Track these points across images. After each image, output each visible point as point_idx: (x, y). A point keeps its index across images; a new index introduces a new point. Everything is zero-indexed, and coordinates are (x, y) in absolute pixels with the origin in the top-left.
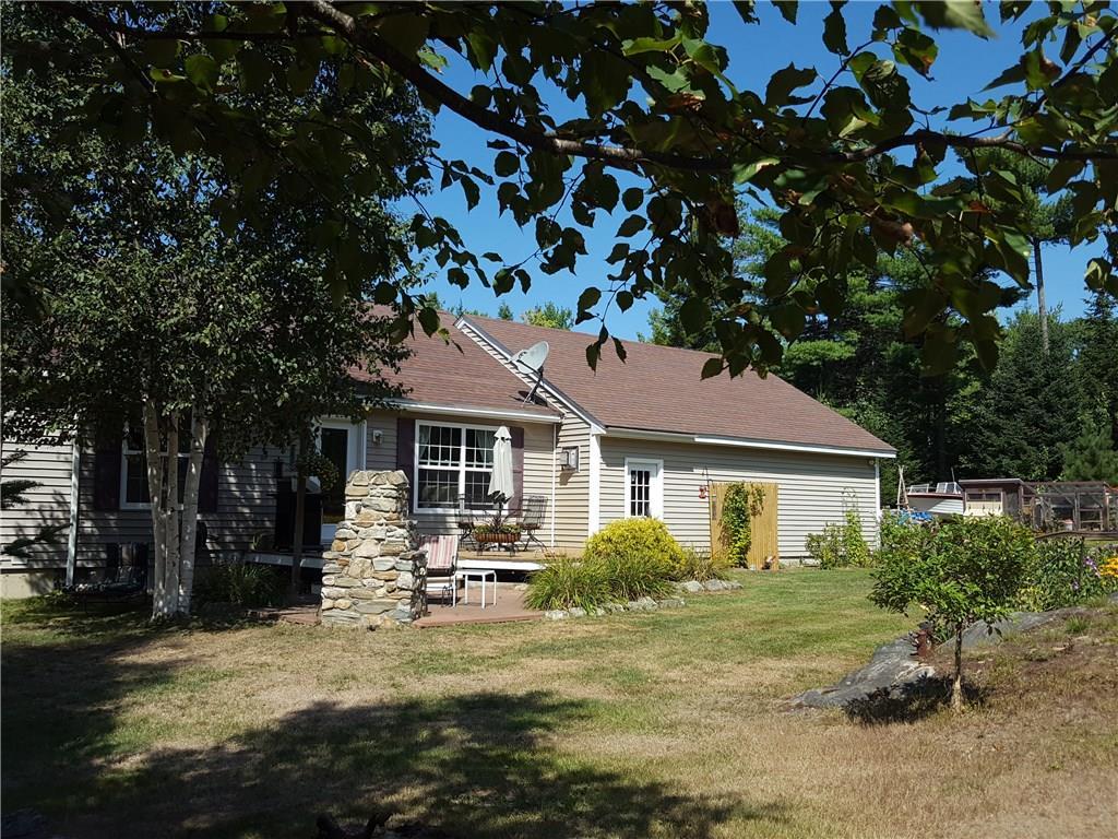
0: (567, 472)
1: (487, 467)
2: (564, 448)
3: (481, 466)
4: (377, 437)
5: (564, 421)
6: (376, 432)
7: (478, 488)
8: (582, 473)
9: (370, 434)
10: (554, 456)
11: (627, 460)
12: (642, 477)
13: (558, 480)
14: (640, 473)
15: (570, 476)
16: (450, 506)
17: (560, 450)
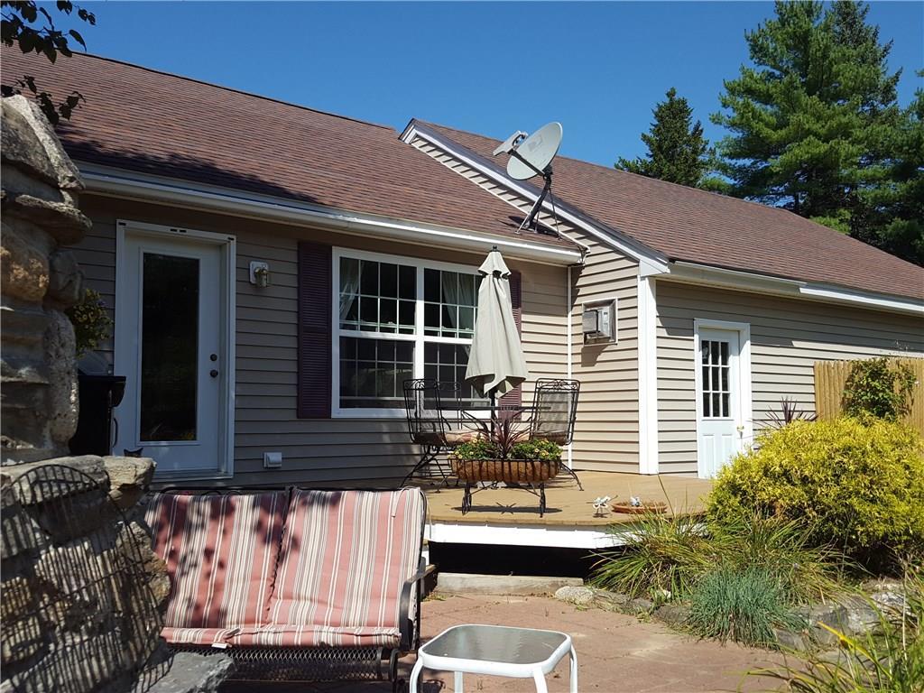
0: (594, 345)
1: (462, 336)
2: (587, 306)
3: (451, 335)
4: (256, 275)
5: (587, 261)
6: (256, 266)
7: (447, 373)
8: (621, 345)
9: (243, 269)
10: (569, 320)
11: (698, 322)
12: (717, 351)
13: (579, 359)
14: (715, 344)
15: (600, 351)
16: (398, 405)
17: (579, 310)
